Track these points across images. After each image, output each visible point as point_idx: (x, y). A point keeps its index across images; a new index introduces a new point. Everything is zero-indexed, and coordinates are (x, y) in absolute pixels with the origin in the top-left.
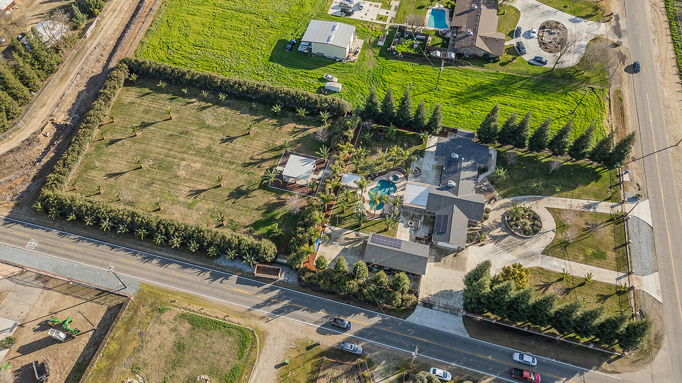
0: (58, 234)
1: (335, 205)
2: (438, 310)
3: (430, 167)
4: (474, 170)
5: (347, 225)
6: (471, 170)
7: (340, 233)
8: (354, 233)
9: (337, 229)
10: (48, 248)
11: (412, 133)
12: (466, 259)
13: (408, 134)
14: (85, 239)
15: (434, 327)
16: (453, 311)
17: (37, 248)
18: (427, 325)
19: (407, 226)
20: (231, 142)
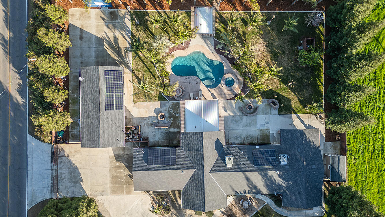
1: (165, 12)
2: (52, 169)
3: (263, 126)
4: (267, 186)
5: (137, 35)
6: (266, 182)
7: (123, 28)
8: (128, 45)
9: (128, 23)
11: (322, 88)
12: (129, 193)
13: (319, 84)
15: (28, 168)
16: (55, 187)
18: (29, 160)
19: (157, 111)
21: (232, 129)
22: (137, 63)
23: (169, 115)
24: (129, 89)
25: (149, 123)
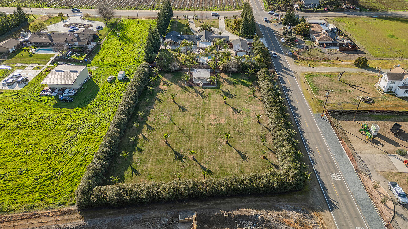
0: (315, 164)
10: (330, 165)
14: (308, 148)
17: (337, 172)
20: (185, 107)
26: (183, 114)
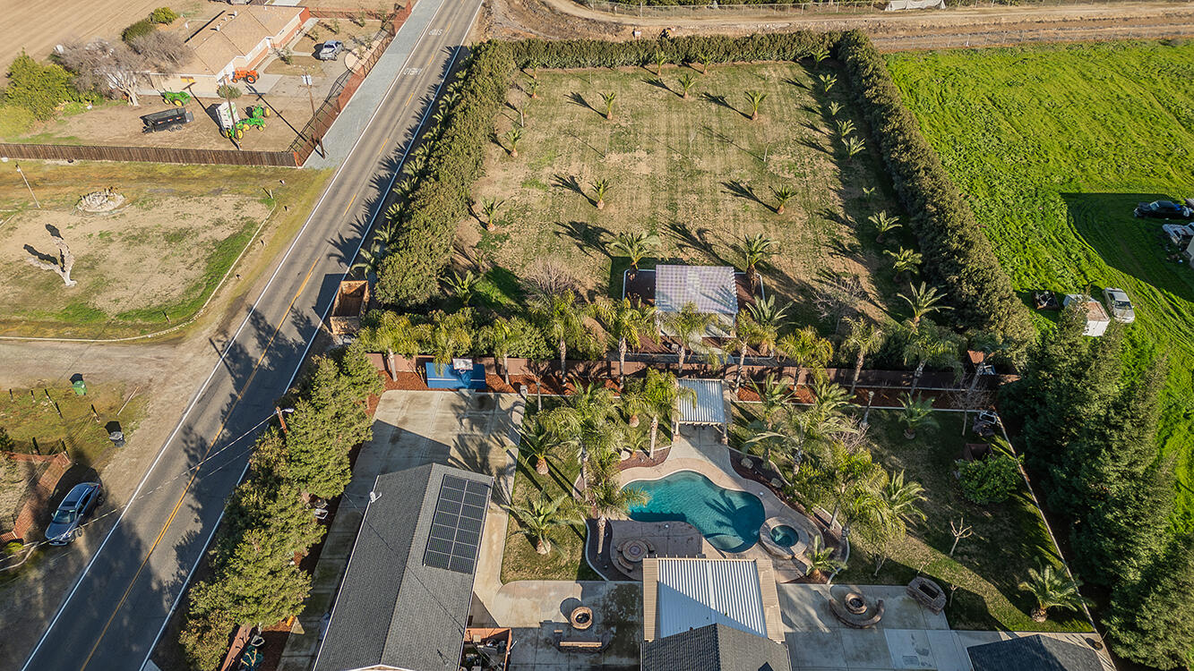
0: (435, 85)
7: (504, 428)
9: (518, 419)
10: (405, 83)
17: (404, 76)
20: (736, 195)
21: (810, 665)
22: (527, 489)
23: (606, 617)
24: (494, 547)
25: (541, 638)
26: (735, 176)
